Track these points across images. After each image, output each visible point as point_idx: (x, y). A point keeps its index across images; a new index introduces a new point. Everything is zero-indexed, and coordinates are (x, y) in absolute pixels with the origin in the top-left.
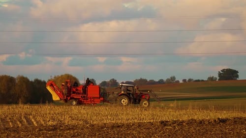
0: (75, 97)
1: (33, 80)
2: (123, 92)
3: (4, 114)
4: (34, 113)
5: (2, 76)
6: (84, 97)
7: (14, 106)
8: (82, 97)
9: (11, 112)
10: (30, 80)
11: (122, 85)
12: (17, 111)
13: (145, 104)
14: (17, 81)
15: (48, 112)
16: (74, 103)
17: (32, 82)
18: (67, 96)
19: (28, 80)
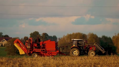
0: (37, 51)
1: (101, 37)
2: (74, 46)
3: (78, 64)
4: (101, 63)
5: (77, 33)
6: (44, 50)
7: (86, 57)
8: (42, 51)
9: (83, 62)
10: (99, 37)
11: (73, 40)
12: (88, 61)
13: (92, 54)
14: (88, 37)
15: (113, 62)
16: (36, 55)
17: (100, 38)
18: (30, 51)
19: (97, 37)
